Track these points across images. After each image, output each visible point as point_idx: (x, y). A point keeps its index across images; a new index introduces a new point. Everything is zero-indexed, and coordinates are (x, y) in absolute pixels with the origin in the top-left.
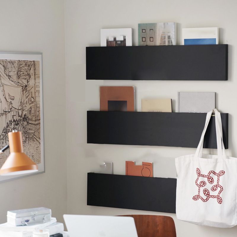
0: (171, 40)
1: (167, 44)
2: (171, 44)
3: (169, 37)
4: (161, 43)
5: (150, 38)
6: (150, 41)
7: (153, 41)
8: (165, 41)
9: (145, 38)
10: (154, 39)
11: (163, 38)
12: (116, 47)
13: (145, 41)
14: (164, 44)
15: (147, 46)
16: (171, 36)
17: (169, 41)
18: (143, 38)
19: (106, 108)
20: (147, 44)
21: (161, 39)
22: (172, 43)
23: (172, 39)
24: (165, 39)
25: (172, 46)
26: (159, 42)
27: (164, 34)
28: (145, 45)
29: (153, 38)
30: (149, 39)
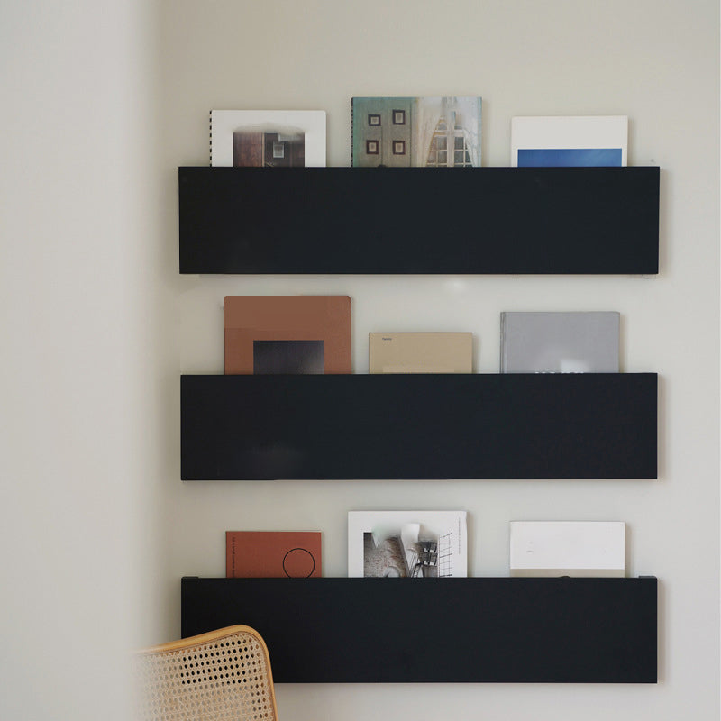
0: (467, 153)
1: (451, 163)
2: (464, 164)
3: (459, 143)
4: (431, 158)
5: (394, 142)
6: (394, 153)
7: (403, 153)
8: (446, 153)
9: (375, 144)
10: (407, 147)
11: (438, 145)
12: (267, 168)
13: (377, 153)
14: (443, 164)
15: (382, 168)
16: (466, 137)
17: (457, 155)
18: (368, 142)
19: (247, 365)
20: (384, 164)
21: (433, 146)
22: (468, 160)
23: (469, 147)
24: (446, 148)
25: (470, 169)
26: (426, 155)
27: (444, 133)
28: (376, 164)
29: (404, 142)
30: (391, 147)
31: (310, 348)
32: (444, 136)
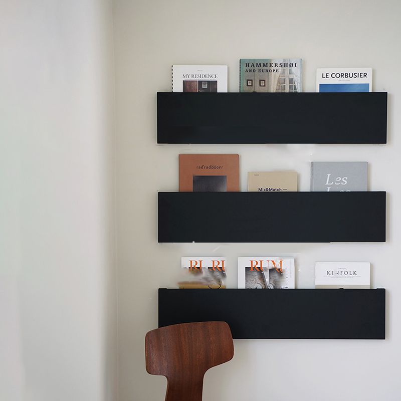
0: (295, 86)
1: (287, 90)
2: (294, 91)
3: (291, 81)
4: (278, 88)
5: (260, 81)
6: (260, 86)
7: (265, 86)
8: (285, 86)
9: (251, 82)
10: (266, 83)
11: (281, 82)
12: (199, 93)
13: (252, 86)
14: (283, 91)
15: (254, 93)
16: (295, 78)
17: (290, 87)
18: (248, 80)
19: (190, 188)
20: (255, 91)
21: (279, 82)
22: (295, 89)
23: (296, 83)
24: (285, 83)
25: (297, 93)
26: (275, 87)
27: (284, 76)
28: (252, 91)
29: (265, 81)
30: (258, 83)
31: (220, 179)
32: (284, 78)
